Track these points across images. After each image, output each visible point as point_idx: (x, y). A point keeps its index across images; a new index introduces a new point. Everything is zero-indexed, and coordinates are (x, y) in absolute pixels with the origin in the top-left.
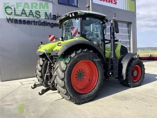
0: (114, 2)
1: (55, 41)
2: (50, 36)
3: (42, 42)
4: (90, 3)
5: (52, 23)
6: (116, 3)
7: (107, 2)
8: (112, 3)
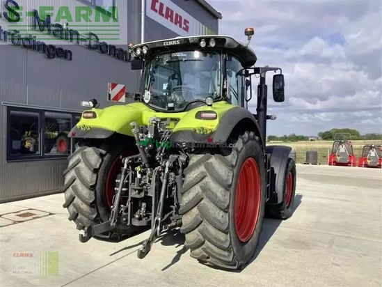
0: (185, 26)
1: (124, 101)
2: (114, 86)
3: (95, 100)
4: (141, 15)
5: (51, 46)
6: (187, 29)
7: (172, 21)
8: (180, 26)
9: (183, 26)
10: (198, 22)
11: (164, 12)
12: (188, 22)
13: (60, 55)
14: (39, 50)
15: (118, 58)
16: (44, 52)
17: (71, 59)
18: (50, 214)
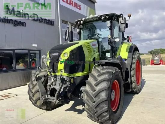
5: (16, 21)
6: (80, 9)
7: (73, 6)
8: (77, 8)
9: (78, 8)
10: (86, 5)
11: (69, 2)
12: (81, 6)
13: (20, 24)
14: (10, 23)
15: (48, 24)
16: (12, 23)
17: (25, 26)
18: (17, 95)
